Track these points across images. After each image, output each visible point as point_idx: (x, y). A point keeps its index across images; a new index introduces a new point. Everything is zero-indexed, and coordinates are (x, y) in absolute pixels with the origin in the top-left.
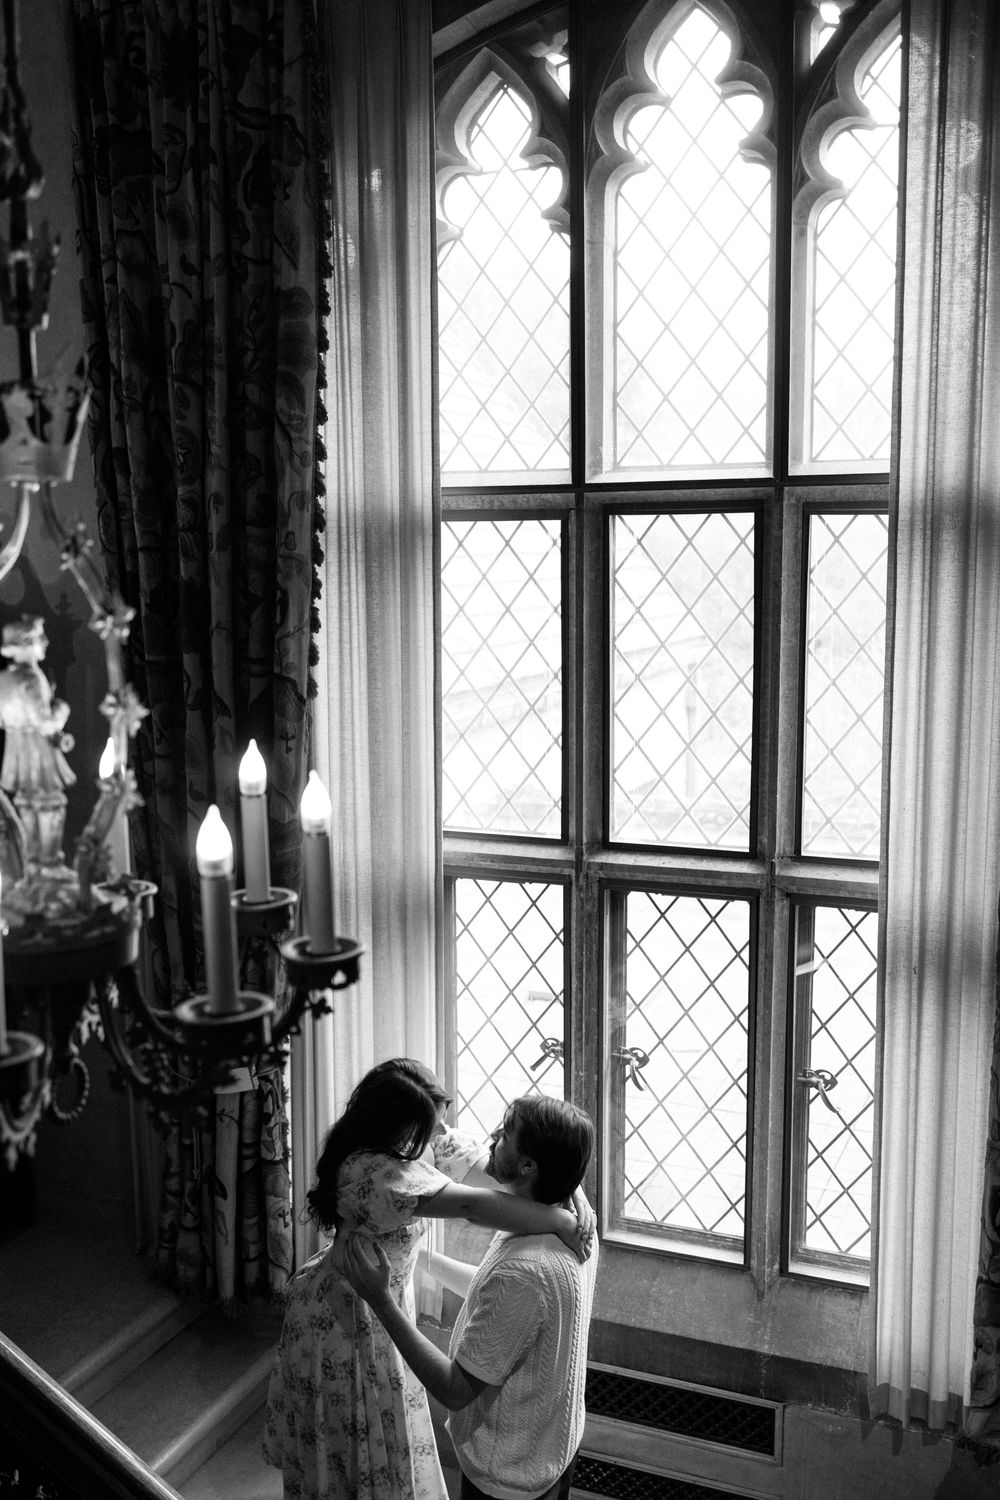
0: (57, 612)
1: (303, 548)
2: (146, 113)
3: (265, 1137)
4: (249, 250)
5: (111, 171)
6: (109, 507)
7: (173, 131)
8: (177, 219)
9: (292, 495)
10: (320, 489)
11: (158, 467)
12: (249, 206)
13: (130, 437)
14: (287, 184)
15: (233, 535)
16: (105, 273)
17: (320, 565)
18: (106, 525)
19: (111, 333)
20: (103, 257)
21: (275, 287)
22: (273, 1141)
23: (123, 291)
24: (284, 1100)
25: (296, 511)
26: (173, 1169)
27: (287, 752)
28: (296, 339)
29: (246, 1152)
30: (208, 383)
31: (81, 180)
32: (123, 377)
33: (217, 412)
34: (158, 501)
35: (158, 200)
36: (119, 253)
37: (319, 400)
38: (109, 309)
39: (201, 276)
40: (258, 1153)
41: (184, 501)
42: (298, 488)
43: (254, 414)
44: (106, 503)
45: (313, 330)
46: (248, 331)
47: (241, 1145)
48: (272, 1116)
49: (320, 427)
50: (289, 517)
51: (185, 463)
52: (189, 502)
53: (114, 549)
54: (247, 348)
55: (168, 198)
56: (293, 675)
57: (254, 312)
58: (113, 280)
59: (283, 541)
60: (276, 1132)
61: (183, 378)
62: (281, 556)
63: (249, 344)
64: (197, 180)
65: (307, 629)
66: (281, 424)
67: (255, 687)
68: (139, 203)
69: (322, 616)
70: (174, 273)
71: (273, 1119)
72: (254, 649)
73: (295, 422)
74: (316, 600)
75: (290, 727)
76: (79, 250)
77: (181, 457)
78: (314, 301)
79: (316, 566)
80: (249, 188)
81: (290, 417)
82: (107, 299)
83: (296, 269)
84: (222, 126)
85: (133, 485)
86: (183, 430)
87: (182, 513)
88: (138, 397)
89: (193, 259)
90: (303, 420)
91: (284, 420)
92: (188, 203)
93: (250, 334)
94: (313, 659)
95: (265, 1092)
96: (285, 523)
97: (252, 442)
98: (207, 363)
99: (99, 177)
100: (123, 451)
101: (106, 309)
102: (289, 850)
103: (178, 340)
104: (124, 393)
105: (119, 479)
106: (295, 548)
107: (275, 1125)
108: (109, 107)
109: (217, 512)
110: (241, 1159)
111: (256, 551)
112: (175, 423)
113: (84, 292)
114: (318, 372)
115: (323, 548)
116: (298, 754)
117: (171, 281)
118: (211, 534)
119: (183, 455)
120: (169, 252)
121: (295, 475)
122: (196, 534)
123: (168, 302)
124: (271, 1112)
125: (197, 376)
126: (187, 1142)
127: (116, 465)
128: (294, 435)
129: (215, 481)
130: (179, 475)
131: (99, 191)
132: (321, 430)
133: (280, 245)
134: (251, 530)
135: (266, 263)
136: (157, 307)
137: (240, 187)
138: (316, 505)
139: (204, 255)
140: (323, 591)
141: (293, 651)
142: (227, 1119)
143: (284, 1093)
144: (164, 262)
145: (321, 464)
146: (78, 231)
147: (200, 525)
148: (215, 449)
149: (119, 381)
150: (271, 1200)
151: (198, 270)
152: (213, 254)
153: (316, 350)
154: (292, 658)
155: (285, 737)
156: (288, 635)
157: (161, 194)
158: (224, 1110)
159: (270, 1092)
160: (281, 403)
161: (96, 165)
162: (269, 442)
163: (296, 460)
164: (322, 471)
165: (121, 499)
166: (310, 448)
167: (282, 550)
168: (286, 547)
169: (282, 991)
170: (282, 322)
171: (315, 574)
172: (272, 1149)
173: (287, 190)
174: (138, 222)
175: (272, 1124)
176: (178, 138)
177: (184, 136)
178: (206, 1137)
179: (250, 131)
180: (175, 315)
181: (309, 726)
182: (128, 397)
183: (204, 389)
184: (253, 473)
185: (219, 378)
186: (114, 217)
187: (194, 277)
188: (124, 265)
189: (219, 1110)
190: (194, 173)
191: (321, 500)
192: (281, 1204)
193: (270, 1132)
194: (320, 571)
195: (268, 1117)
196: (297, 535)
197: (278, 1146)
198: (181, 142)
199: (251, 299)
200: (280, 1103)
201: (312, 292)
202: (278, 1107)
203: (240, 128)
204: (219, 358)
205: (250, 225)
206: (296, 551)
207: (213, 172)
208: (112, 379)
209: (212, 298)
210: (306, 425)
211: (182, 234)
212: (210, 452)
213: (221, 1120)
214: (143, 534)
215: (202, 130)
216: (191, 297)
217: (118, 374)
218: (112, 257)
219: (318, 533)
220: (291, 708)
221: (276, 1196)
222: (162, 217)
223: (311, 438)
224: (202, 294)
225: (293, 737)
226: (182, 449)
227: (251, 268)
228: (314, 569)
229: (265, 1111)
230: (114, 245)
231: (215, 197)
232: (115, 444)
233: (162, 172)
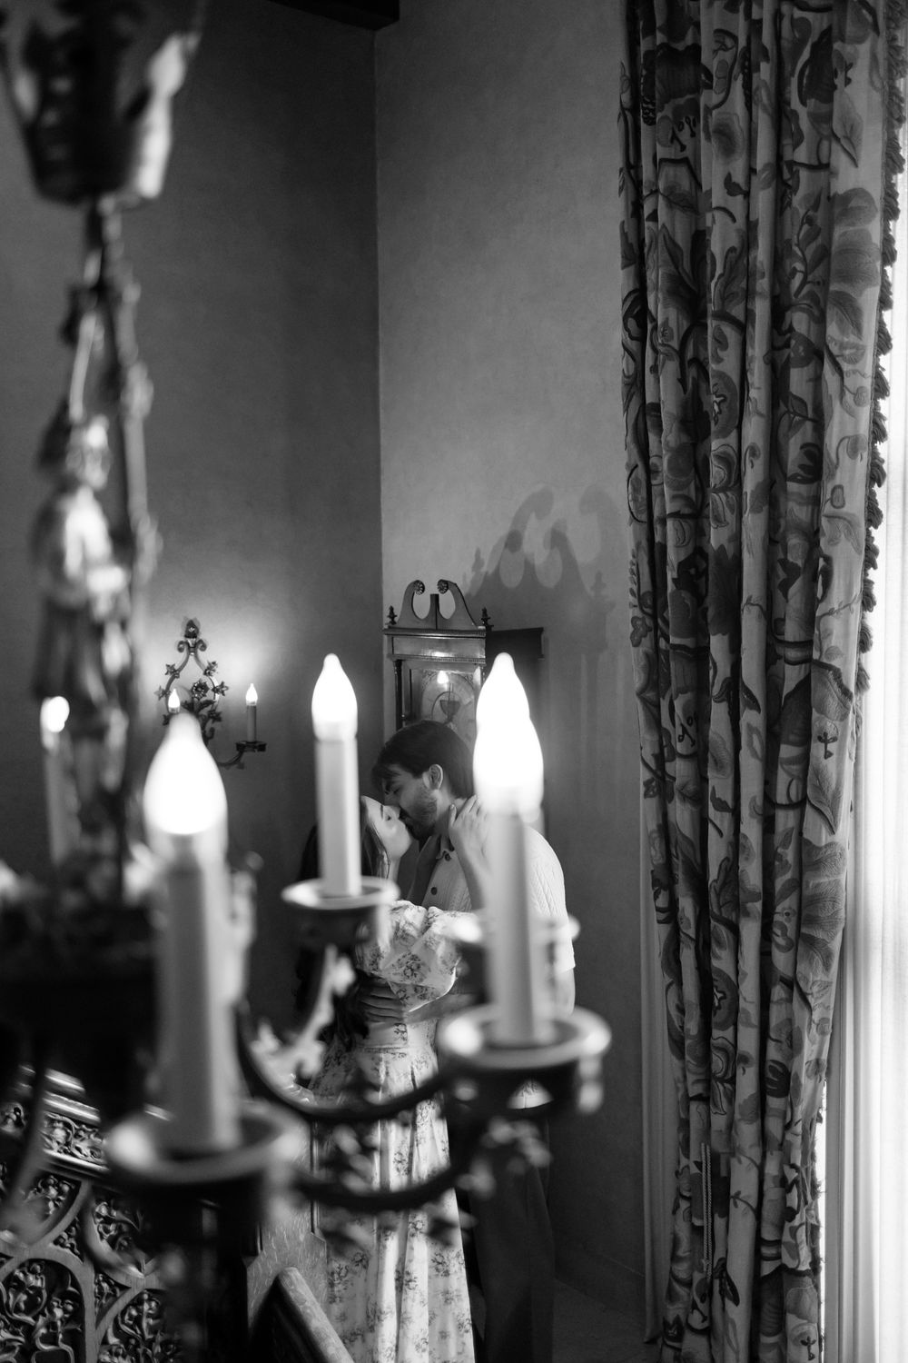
0: (592, 594)
1: (855, 505)
2: (697, 25)
3: (787, 1237)
4: (802, 154)
5: (657, 96)
6: (640, 472)
7: (723, 34)
8: (724, 136)
9: (841, 441)
10: (878, 433)
11: (695, 423)
12: (803, 103)
13: (665, 391)
14: (849, 66)
15: (771, 494)
16: (647, 211)
17: (876, 527)
18: (636, 490)
19: (651, 276)
20: (645, 193)
21: (832, 194)
22: (797, 1246)
23: (664, 226)
24: (815, 1194)
25: (845, 460)
26: (682, 1252)
27: (826, 757)
28: (853, 250)
29: (766, 1251)
30: (749, 314)
31: (627, 112)
32: (659, 323)
33: (758, 350)
34: (693, 462)
35: (706, 119)
36: (661, 186)
37: (881, 324)
38: (649, 250)
39: (747, 195)
40: (779, 1257)
41: (718, 457)
42: (850, 432)
43: (801, 348)
44: (637, 466)
45: (876, 238)
46: (796, 249)
47: (759, 1241)
48: (796, 1212)
49: (882, 357)
50: (836, 468)
51: (720, 412)
52: (724, 459)
53: (644, 517)
54: (794, 271)
55: (714, 112)
56: (836, 663)
57: (806, 227)
58: (654, 216)
59: (828, 496)
60: (802, 1234)
61: (723, 316)
62: (827, 516)
63: (799, 266)
64: (747, 86)
65: (857, 606)
66: (831, 354)
67: (791, 677)
68: (686, 126)
69: (877, 592)
70: (718, 196)
71: (798, 1216)
72: (791, 631)
73: (847, 352)
74: (871, 571)
75: (831, 727)
76: (621, 189)
77: (716, 408)
78: (878, 204)
79: (872, 528)
80: (805, 81)
81: (842, 346)
82: (647, 241)
83: (856, 166)
84: (777, 16)
85: (666, 441)
86: (721, 375)
87: (717, 473)
88: (675, 344)
89: (739, 178)
90: (859, 351)
91: (835, 349)
92: (736, 114)
93: (799, 253)
94: (864, 643)
95: (790, 1181)
96: (832, 476)
97: (798, 380)
98: (749, 294)
99: (644, 105)
100: (656, 407)
101: (646, 250)
102: (826, 880)
103: (719, 271)
104: (660, 341)
105: (652, 438)
106: (843, 506)
107: (801, 1225)
108: (658, 25)
109: (752, 467)
110: (758, 1258)
111: (797, 511)
112: (713, 366)
113: (624, 235)
114: (882, 291)
115: (882, 506)
116: (840, 762)
117: (714, 206)
118: (746, 493)
119: (719, 404)
120: (713, 173)
121: (847, 416)
122: (729, 494)
123: (710, 230)
124: (795, 1207)
125: (737, 311)
126: (697, 1223)
127: (649, 423)
128: (846, 367)
129: (754, 431)
130: (713, 428)
131: (645, 122)
132: (884, 360)
133: (838, 140)
134: (793, 487)
135: (821, 166)
136: (700, 239)
137: (794, 81)
138: (874, 455)
139: (751, 171)
140: (879, 560)
141: (837, 633)
142: (741, 1205)
143: (814, 1186)
144: (708, 189)
145: (881, 402)
146: (621, 170)
147: (735, 481)
148: (753, 393)
149: (655, 328)
150: (792, 1320)
151: (744, 187)
152: (759, 167)
153: (878, 264)
154: (835, 641)
155: (824, 739)
156: (830, 613)
157: (708, 110)
158: (739, 1193)
159: (795, 1182)
160: (832, 330)
161: (642, 94)
162: (817, 379)
163: (849, 398)
164: (883, 411)
165: (653, 460)
166: (868, 383)
167: (827, 508)
168: (832, 503)
169: (813, 1057)
170: (838, 232)
171: (869, 537)
172: (795, 1254)
173: (850, 74)
174: (683, 148)
175: (796, 1222)
176: (729, 42)
177: (735, 38)
178: (719, 1222)
179: (809, 15)
180: (717, 246)
181: (858, 727)
182: (663, 345)
183: (743, 327)
184: (797, 418)
185: (761, 308)
186: (658, 145)
187: (740, 198)
188: (666, 198)
189: (733, 1192)
190: (744, 79)
191: (881, 448)
192: (806, 1327)
193: (794, 1231)
194: (878, 535)
195: (790, 1214)
196: (846, 490)
197: (804, 1252)
198: (732, 47)
199: (802, 212)
200: (809, 1198)
201: (876, 192)
202: (806, 1203)
203: (798, 14)
204: (763, 284)
205: (805, 124)
206: (845, 510)
207: (765, 72)
208: (650, 326)
209: (757, 220)
210: (863, 354)
211: (728, 149)
212: (749, 398)
213: (736, 1205)
214: (674, 498)
215: (755, 27)
216: (734, 220)
217: (654, 320)
218: (655, 192)
219: (876, 487)
220: (833, 704)
221: (800, 1316)
222: (708, 138)
223: (869, 371)
224: (748, 217)
225: (834, 739)
226: (717, 397)
227: (804, 174)
228: (868, 533)
229: (788, 1204)
230: (657, 176)
231: (765, 99)
232: (649, 399)
233: (710, 87)
